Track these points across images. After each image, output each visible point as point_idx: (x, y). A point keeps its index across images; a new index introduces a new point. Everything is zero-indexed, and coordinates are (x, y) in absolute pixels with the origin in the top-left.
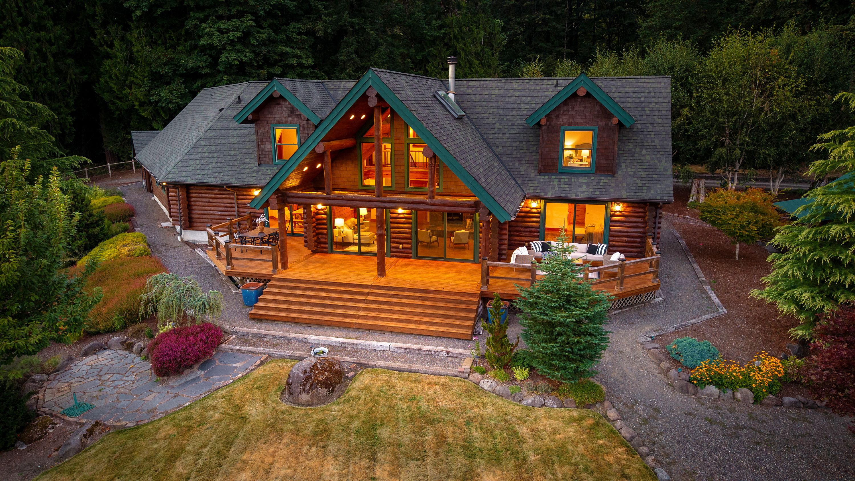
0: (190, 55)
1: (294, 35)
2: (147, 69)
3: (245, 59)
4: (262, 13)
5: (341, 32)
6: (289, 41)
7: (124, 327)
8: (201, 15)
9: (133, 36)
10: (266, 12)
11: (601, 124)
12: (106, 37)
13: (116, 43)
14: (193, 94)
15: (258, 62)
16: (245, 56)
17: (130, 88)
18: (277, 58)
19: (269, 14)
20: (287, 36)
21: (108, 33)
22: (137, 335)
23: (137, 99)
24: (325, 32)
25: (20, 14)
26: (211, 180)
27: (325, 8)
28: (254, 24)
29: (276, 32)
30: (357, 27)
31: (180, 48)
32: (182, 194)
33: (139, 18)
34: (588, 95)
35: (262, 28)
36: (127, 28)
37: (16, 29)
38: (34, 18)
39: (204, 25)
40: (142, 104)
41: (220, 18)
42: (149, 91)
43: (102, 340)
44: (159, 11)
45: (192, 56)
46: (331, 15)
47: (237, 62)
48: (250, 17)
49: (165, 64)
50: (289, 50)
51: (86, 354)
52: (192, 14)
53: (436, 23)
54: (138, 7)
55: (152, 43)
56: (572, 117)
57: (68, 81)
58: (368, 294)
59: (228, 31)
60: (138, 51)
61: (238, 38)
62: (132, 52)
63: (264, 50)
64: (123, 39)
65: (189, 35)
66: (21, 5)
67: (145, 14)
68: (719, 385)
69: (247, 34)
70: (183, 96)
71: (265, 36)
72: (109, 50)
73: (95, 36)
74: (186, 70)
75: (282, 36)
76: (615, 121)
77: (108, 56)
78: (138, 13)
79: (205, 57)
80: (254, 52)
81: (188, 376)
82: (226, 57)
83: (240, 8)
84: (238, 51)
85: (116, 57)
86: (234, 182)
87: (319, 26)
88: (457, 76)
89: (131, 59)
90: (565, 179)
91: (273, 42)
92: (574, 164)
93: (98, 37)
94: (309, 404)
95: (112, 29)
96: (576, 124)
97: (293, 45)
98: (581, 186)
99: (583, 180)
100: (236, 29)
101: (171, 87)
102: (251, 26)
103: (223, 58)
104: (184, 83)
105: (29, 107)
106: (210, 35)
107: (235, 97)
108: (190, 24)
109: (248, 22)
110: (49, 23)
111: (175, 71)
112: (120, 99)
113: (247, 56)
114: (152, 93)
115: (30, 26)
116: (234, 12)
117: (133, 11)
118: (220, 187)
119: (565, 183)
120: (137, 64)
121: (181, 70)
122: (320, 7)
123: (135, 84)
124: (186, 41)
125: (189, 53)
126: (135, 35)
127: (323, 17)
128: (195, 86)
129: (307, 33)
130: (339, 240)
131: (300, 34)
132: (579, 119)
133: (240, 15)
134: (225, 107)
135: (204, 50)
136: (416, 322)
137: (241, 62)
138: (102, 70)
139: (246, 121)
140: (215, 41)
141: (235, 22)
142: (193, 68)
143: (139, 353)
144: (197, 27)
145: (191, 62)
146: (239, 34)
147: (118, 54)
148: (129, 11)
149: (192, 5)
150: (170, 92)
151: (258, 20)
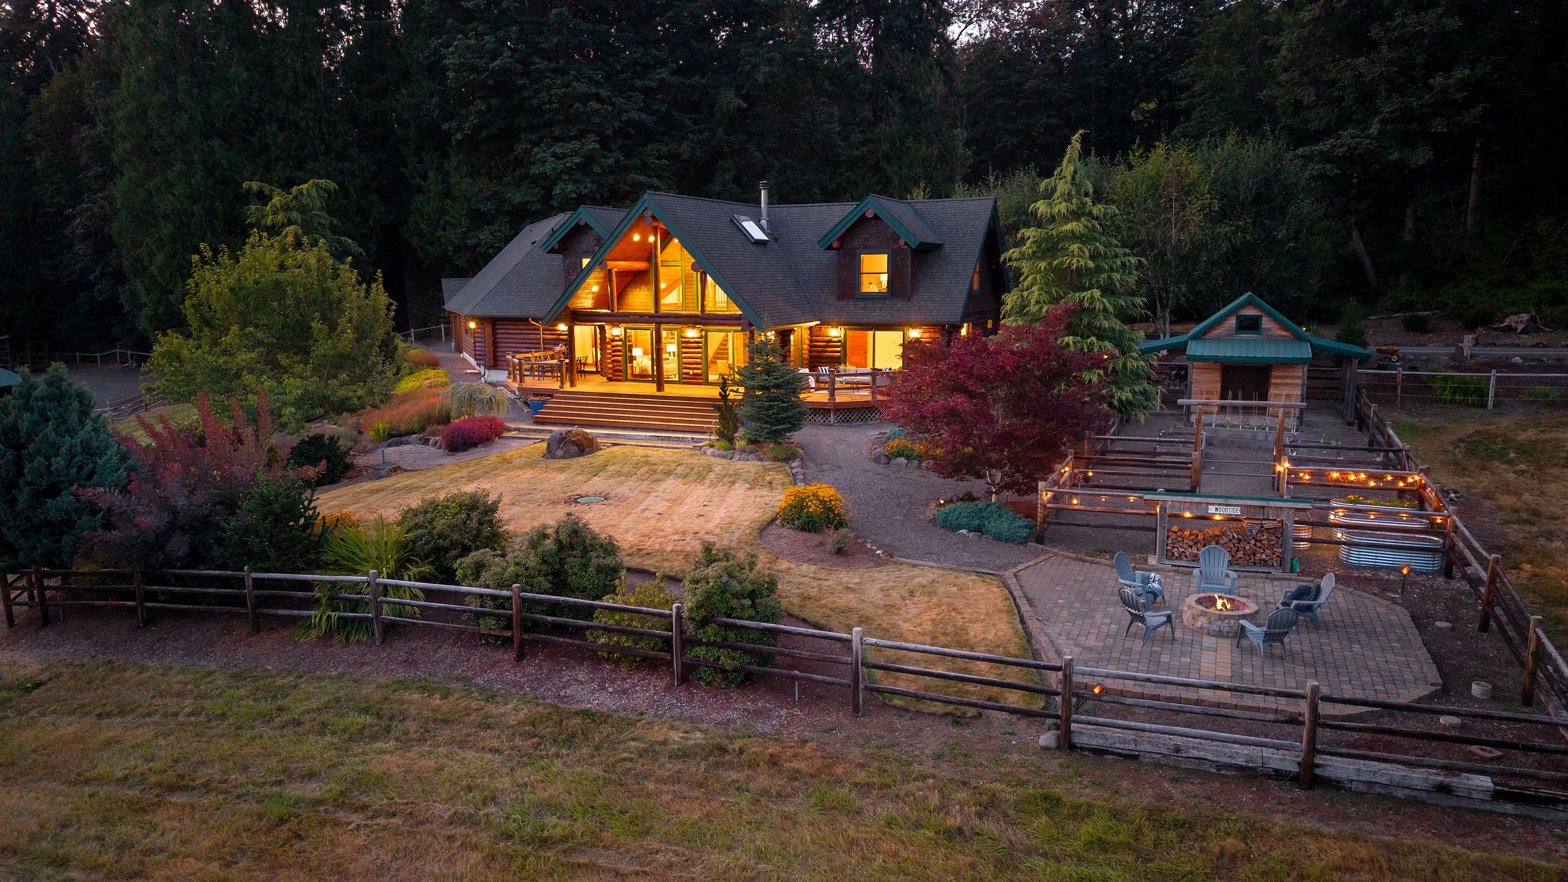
0: (518, 187)
1: (652, 160)
2: (466, 205)
3: (585, 191)
4: (610, 132)
5: (716, 155)
6: (644, 168)
7: (422, 429)
8: (534, 137)
9: (451, 164)
10: (615, 131)
11: (895, 247)
12: (419, 166)
13: (431, 174)
15: (601, 195)
16: (586, 187)
17: (444, 229)
19: (619, 133)
20: (642, 161)
21: (421, 161)
22: (434, 434)
23: (451, 243)
24: (693, 154)
25: (323, 141)
26: (516, 313)
27: (695, 122)
28: (597, 146)
29: (628, 156)
30: (737, 147)
31: (508, 178)
32: (490, 330)
33: (460, 142)
34: (876, 217)
35: (611, 151)
36: (444, 155)
38: (338, 145)
39: (536, 149)
40: (457, 250)
41: (557, 140)
42: (466, 233)
43: (404, 439)
44: (484, 133)
45: (522, 189)
46: (701, 132)
47: (574, 195)
48: (593, 137)
49: (488, 199)
50: (642, 178)
51: (389, 446)
52: (523, 135)
53: (856, 137)
54: (459, 129)
55: (474, 174)
56: (866, 240)
57: (371, 223)
58: (639, 402)
59: (565, 156)
60: (457, 183)
61: (577, 164)
62: (449, 185)
63: (610, 179)
64: (439, 168)
65: (519, 162)
66: (324, 130)
67: (466, 137)
68: (908, 458)
69: (589, 159)
71: (611, 161)
72: (422, 183)
73: (406, 166)
74: (513, 206)
75: (636, 161)
76: (903, 243)
77: (420, 190)
78: (459, 136)
81: (473, 450)
82: (562, 189)
83: (582, 127)
84: (576, 181)
85: (430, 191)
86: (539, 314)
87: (684, 147)
88: (770, 202)
89: (447, 194)
90: (861, 304)
91: (626, 169)
92: (874, 289)
93: (410, 166)
94: (562, 457)
95: (427, 156)
96: (872, 247)
98: (874, 311)
99: (880, 305)
100: (575, 153)
101: (493, 228)
102: (594, 149)
103: (557, 191)
104: (508, 223)
106: (543, 162)
107: (548, 231)
108: (519, 148)
109: (591, 143)
110: (354, 152)
111: (499, 207)
112: (431, 244)
113: (588, 187)
114: (470, 235)
116: (574, 132)
117: (453, 134)
118: (524, 321)
119: (861, 308)
120: (454, 200)
121: (507, 207)
122: (688, 122)
123: (450, 224)
124: (515, 169)
125: (518, 184)
126: (454, 161)
127: (690, 135)
129: (669, 157)
130: (637, 371)
131: (660, 157)
132: (873, 242)
133: (581, 136)
134: (539, 240)
135: (535, 180)
136: (675, 421)
138: (411, 208)
139: (552, 251)
140: (548, 168)
141: (575, 145)
142: (521, 204)
143: (435, 445)
144: (528, 152)
145: (517, 196)
146: (577, 160)
147: (432, 187)
148: (448, 135)
149: (524, 124)
150: (492, 234)
151: (605, 143)
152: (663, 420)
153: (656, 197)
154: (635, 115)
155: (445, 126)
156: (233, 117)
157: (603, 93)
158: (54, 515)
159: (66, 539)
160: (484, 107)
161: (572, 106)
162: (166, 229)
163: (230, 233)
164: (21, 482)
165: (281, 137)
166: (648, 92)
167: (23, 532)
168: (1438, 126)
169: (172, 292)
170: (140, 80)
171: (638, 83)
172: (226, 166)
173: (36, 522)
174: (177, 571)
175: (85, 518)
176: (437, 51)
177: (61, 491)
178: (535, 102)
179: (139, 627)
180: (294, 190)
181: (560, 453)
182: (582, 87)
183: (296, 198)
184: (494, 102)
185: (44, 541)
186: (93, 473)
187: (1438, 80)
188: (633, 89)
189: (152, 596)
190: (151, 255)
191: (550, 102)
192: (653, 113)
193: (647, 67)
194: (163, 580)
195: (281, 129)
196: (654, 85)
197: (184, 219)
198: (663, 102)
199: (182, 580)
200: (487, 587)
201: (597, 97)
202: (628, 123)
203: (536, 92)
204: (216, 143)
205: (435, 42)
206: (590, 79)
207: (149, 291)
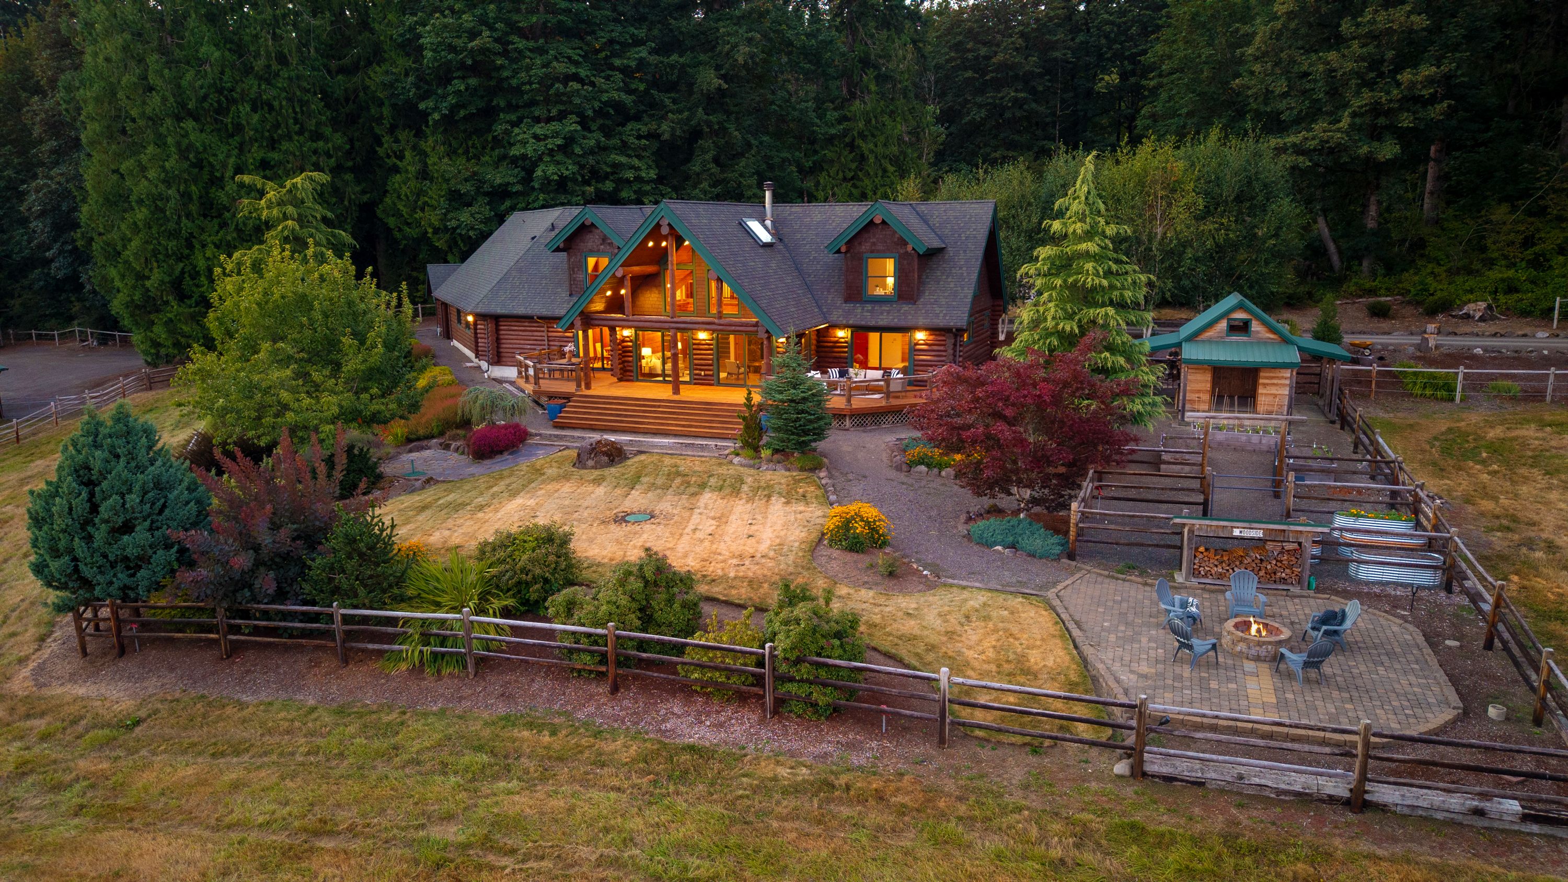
0: (497, 168)
1: (632, 140)
2: (445, 186)
3: (566, 173)
4: (590, 113)
5: (695, 135)
6: (624, 148)
7: (441, 434)
8: (513, 117)
9: (427, 145)
10: (595, 111)
12: (395, 146)
13: (407, 154)
14: (501, 219)
15: (583, 176)
16: (567, 169)
17: (423, 210)
18: (608, 170)
19: (599, 113)
20: (622, 141)
21: (397, 141)
22: (454, 438)
23: (430, 225)
24: (673, 134)
25: (296, 121)
26: (521, 311)
27: (674, 101)
28: (579, 128)
29: (608, 136)
30: (716, 127)
31: (487, 158)
32: (491, 326)
33: (436, 122)
34: (884, 222)
35: (590, 131)
36: (419, 134)
37: (290, 139)
38: (311, 124)
39: (516, 130)
40: (436, 231)
41: (537, 120)
42: (445, 215)
43: (425, 443)
44: (462, 113)
45: (501, 169)
46: (680, 112)
47: (556, 177)
48: (574, 118)
49: (466, 180)
50: (623, 159)
51: (410, 451)
52: (502, 115)
54: (436, 109)
55: (452, 153)
56: (874, 244)
57: (346, 203)
58: (659, 406)
59: (546, 137)
60: (435, 164)
61: (558, 146)
62: (426, 165)
63: (591, 160)
64: (414, 148)
65: (497, 142)
66: (298, 110)
67: (444, 117)
68: (928, 466)
69: (570, 141)
70: (486, 221)
71: (592, 143)
72: (398, 163)
73: (380, 144)
74: (492, 187)
75: (615, 141)
76: (909, 248)
77: (396, 170)
78: (436, 116)
79: (516, 171)
80: (578, 163)
81: (499, 458)
82: (543, 171)
83: (562, 108)
84: (558, 163)
85: (407, 171)
86: (545, 312)
87: (664, 127)
88: (774, 201)
89: (424, 174)
90: (869, 307)
91: (605, 149)
92: (880, 292)
93: (386, 146)
94: (593, 468)
95: (403, 135)
96: (878, 251)
97: (630, 152)
98: (882, 313)
99: (886, 308)
100: (556, 134)
101: (473, 209)
102: (576, 131)
103: (539, 173)
104: (488, 204)
105: (334, 236)
106: (524, 143)
107: (548, 224)
108: (499, 128)
109: (571, 125)
110: (328, 131)
111: (478, 188)
112: (408, 224)
113: (570, 168)
114: (449, 217)
115: (306, 134)
116: (554, 112)
117: (429, 114)
118: (529, 318)
119: (868, 311)
120: (431, 180)
121: (487, 188)
122: (667, 102)
123: (429, 205)
124: (493, 149)
125: (497, 165)
126: (431, 141)
127: (670, 115)
128: (503, 208)
129: (649, 137)
130: (647, 371)
131: (639, 137)
132: (880, 247)
133: (561, 116)
134: (538, 235)
135: (514, 161)
136: (696, 427)
137: (561, 177)
138: (388, 188)
139: (558, 250)
140: (529, 150)
141: (555, 126)
142: (500, 185)
143: (457, 450)
144: (507, 132)
145: (499, 177)
146: (559, 142)
147: (409, 168)
148: (425, 115)
149: (502, 104)
150: (472, 215)
151: (584, 122)
152: (684, 426)
153: (672, 206)
154: (615, 95)
155: (422, 106)
156: (205, 97)
157: (583, 73)
158: (131, 552)
159: (142, 573)
160: (462, 88)
161: (552, 85)
162: (141, 214)
163: (205, 216)
164: (97, 520)
165: (256, 118)
166: (625, 71)
167: (99, 567)
168: (1406, 121)
169: (148, 278)
170: (108, 60)
171: (617, 62)
172: (201, 149)
173: (112, 557)
174: (262, 606)
175: (160, 552)
176: (411, 29)
177: (134, 526)
178: (514, 82)
179: (222, 659)
180: (288, 184)
181: (590, 463)
182: (561, 68)
183: (290, 191)
184: (473, 81)
185: (120, 575)
186: (164, 506)
187: (1405, 77)
188: (612, 68)
189: (236, 630)
190: (126, 240)
191: (530, 83)
192: (630, 92)
193: (625, 46)
194: (246, 615)
195: (254, 109)
196: (633, 64)
197: (159, 203)
198: (641, 80)
199: (266, 615)
200: (583, 625)
201: (576, 77)
202: (606, 104)
203: (516, 72)
204: (189, 124)
205: (410, 20)
206: (569, 58)
207: (123, 277)
